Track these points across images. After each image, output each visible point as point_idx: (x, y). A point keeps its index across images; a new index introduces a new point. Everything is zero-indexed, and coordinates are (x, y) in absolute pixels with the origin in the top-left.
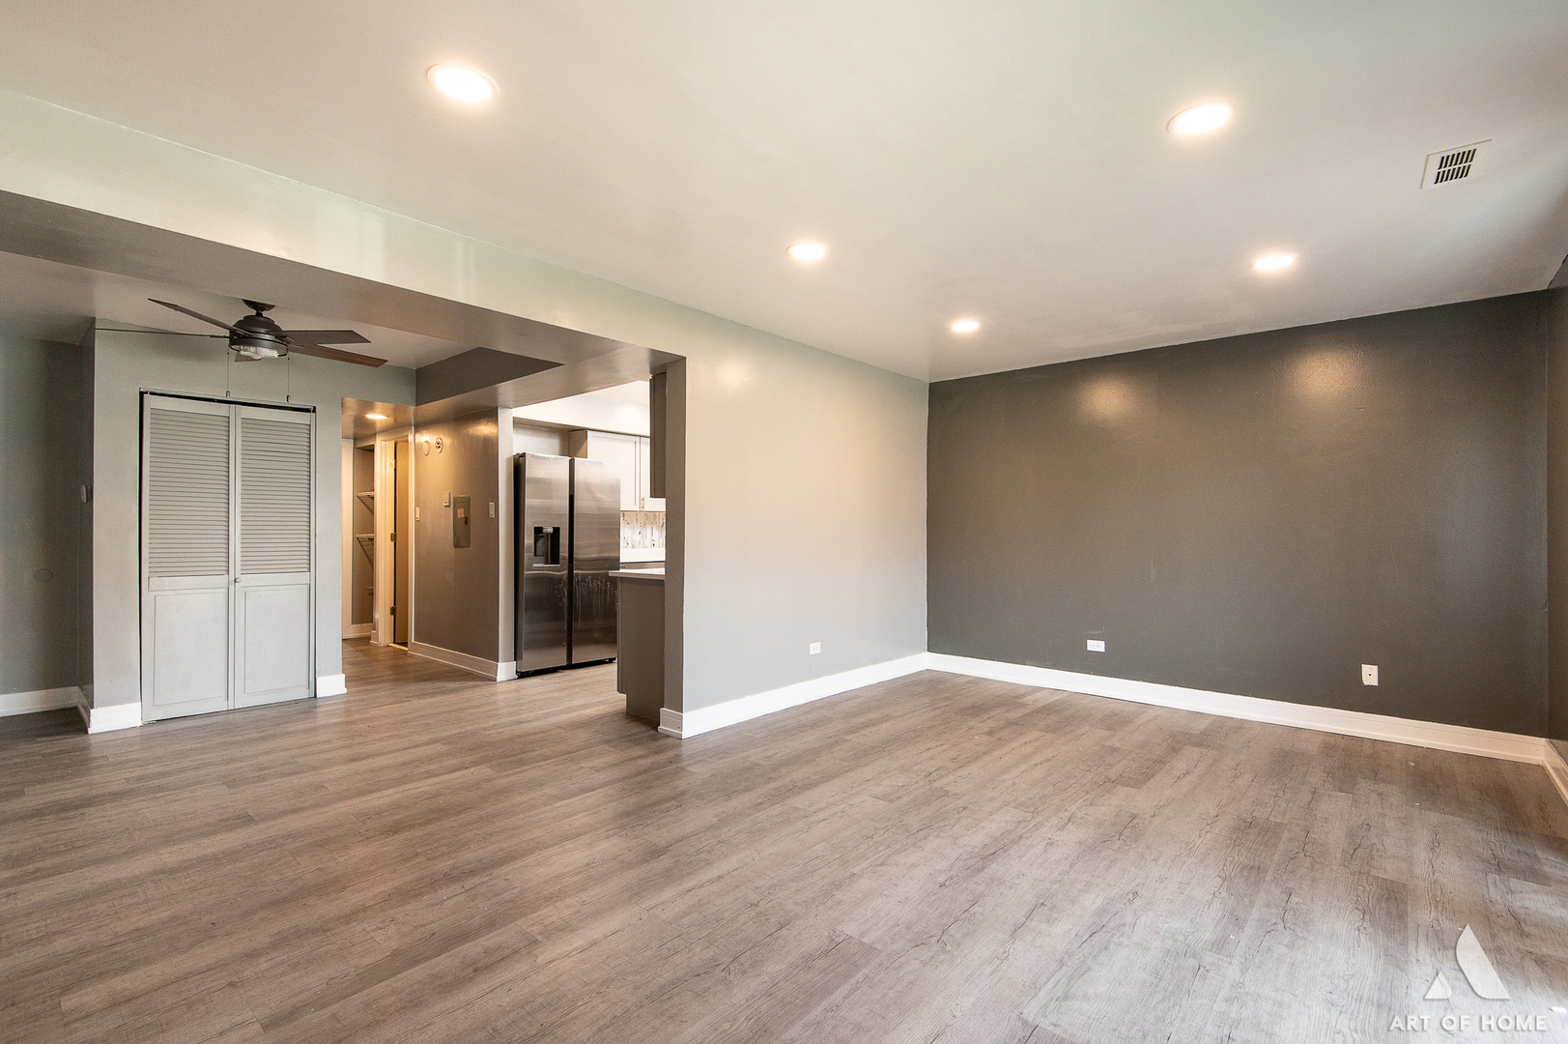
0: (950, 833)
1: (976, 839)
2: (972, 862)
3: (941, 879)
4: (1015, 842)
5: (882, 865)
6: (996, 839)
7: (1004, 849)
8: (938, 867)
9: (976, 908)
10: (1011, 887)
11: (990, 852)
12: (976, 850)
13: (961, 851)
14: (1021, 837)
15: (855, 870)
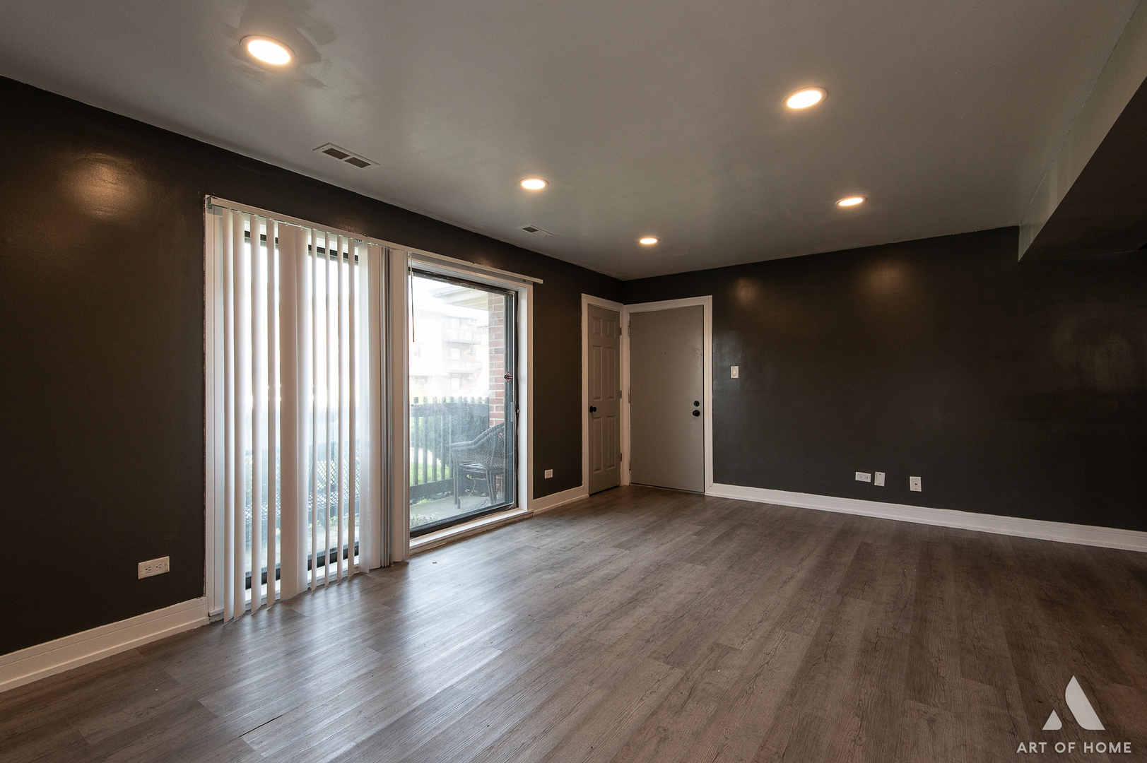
0: (659, 616)
1: (640, 612)
2: (645, 597)
3: (662, 588)
4: (613, 611)
5: (699, 593)
6: (626, 613)
7: (622, 605)
8: (665, 593)
9: (643, 577)
10: (623, 586)
11: (632, 604)
12: (641, 605)
13: (651, 603)
14: (608, 615)
15: (712, 590)
